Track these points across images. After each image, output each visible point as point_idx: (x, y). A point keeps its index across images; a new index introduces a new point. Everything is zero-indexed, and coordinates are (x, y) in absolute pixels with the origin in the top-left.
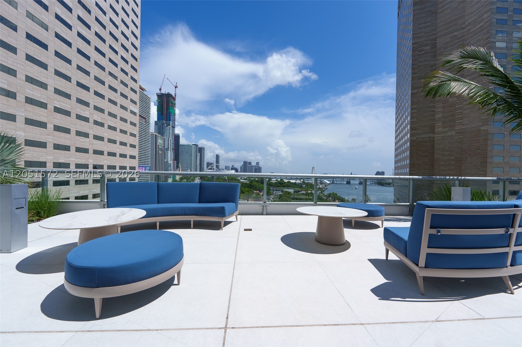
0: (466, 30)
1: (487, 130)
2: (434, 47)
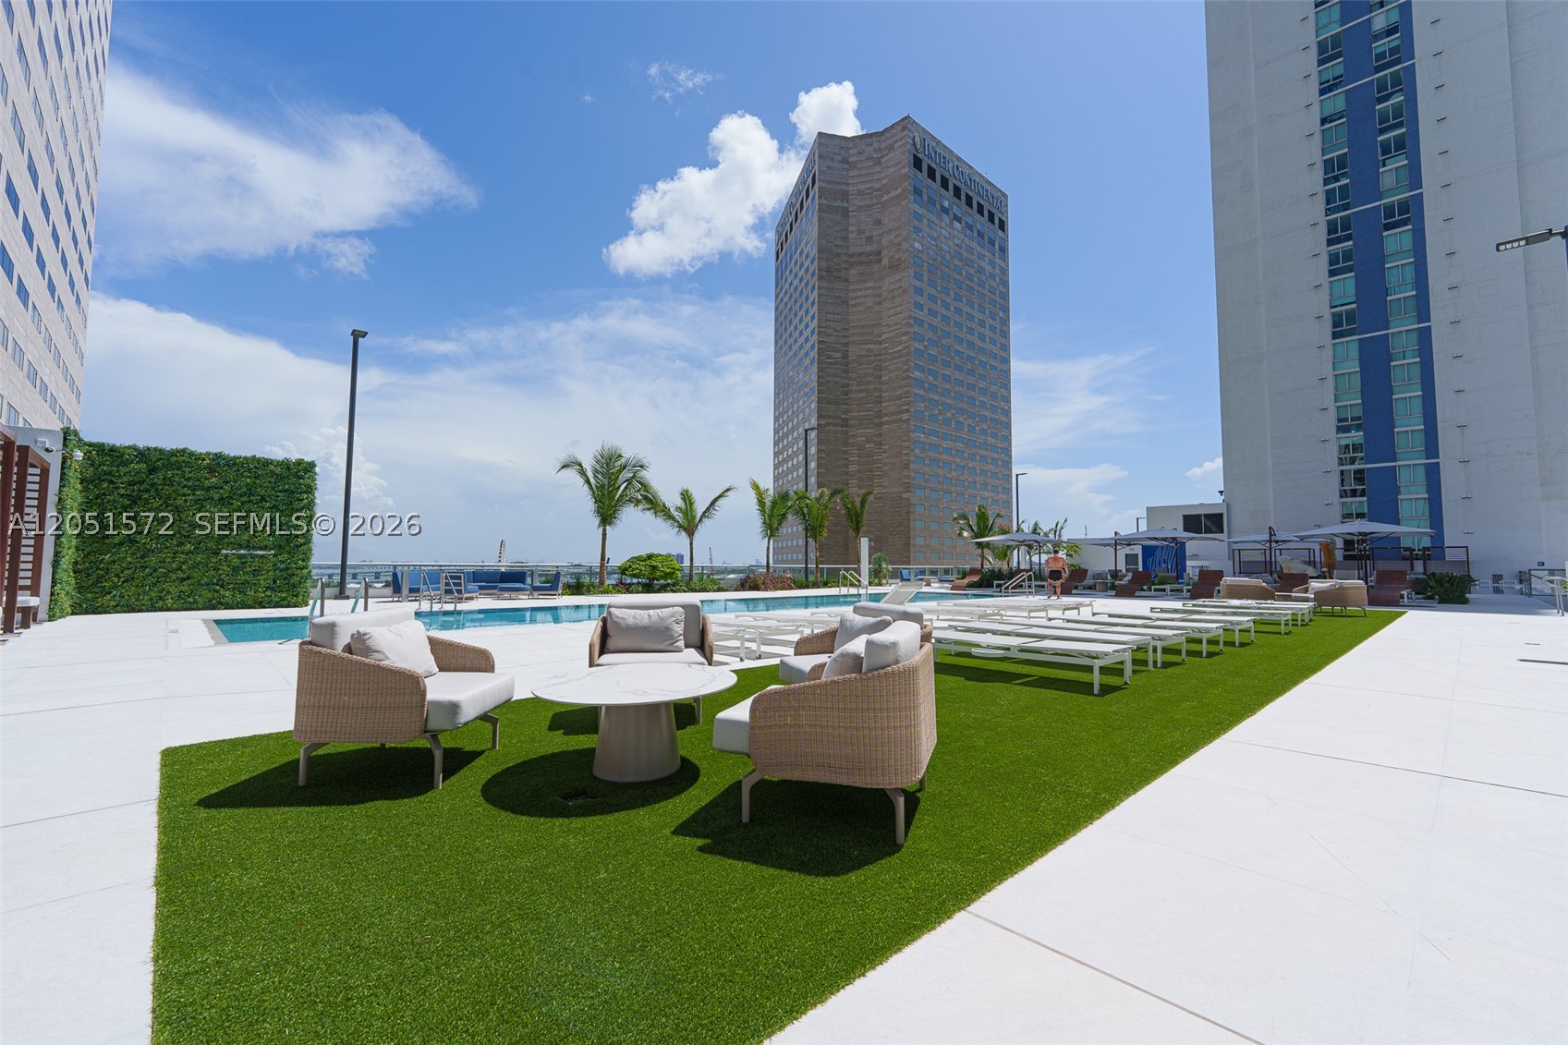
0: (883, 346)
1: (909, 499)
2: (845, 356)
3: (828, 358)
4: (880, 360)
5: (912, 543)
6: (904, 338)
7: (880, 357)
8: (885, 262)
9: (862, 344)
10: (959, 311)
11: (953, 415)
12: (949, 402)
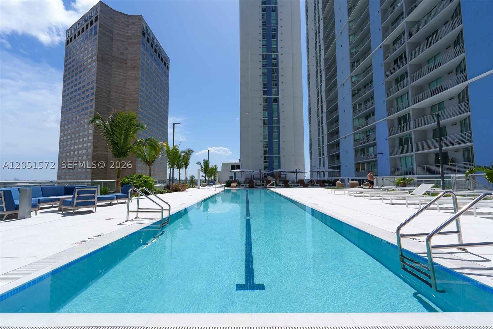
0: (127, 96)
2: (109, 95)
3: (100, 94)
4: (125, 101)
5: (136, 172)
6: (136, 95)
7: (125, 100)
8: (129, 64)
9: (116, 93)
10: (155, 91)
11: (152, 127)
12: (151, 122)
